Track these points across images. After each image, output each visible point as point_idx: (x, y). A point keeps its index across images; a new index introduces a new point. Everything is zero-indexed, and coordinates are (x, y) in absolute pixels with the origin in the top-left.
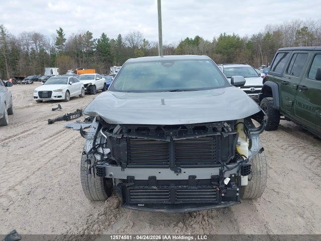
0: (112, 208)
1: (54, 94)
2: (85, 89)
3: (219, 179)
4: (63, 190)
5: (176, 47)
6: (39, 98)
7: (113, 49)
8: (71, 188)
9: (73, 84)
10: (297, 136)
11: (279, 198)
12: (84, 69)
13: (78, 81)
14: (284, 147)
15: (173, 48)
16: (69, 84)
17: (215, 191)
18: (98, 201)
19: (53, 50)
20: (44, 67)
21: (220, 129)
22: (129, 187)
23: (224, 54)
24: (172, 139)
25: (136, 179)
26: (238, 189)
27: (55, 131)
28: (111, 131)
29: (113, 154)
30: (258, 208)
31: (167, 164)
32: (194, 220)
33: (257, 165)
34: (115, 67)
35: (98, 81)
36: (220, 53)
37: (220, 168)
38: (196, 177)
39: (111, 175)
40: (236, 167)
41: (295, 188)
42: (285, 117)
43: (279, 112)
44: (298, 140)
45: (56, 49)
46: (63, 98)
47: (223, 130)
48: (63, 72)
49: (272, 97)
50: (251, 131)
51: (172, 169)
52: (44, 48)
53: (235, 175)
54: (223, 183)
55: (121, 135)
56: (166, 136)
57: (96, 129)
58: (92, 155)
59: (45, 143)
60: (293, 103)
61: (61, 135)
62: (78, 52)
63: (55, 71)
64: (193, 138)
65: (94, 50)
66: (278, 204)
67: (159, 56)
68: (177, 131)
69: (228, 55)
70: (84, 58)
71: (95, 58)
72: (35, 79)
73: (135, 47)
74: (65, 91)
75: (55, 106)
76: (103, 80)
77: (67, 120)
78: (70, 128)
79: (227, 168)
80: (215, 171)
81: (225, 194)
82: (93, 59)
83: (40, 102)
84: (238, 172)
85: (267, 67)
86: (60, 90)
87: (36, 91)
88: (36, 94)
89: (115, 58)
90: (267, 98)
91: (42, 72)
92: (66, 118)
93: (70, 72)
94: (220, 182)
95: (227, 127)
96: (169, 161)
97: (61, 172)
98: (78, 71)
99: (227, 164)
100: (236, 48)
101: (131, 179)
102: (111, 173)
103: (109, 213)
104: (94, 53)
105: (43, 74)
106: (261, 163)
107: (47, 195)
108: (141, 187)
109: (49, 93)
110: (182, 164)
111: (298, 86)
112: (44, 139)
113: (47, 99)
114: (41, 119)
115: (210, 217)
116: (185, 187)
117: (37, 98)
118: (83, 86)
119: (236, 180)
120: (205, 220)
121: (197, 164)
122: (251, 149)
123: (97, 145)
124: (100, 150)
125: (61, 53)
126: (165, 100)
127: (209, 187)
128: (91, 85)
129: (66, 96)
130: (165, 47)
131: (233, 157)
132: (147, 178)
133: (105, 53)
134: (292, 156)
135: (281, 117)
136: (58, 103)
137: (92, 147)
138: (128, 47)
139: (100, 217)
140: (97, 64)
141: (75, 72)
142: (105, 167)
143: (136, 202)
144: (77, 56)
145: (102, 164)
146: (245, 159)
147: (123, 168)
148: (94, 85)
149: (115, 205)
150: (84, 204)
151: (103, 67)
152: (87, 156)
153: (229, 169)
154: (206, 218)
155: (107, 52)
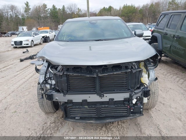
0: (59, 118)
1: (24, 43)
2: (43, 39)
3: (129, 100)
4: (28, 106)
5: (97, 13)
6: (14, 46)
7: (59, 14)
8: (33, 104)
9: (35, 36)
10: (172, 66)
11: (165, 107)
12: (42, 27)
13: (39, 35)
14: (164, 74)
15: (96, 13)
16: (33, 36)
17: (126, 108)
18: (50, 113)
19: (23, 16)
20: (18, 26)
21: (130, 67)
22: (69, 107)
23: (126, 17)
24: (97, 75)
25: (73, 102)
26: (142, 107)
27: (24, 66)
28: (56, 69)
29: (57, 85)
30: (153, 115)
31: (95, 92)
32: (112, 125)
33: (152, 89)
34: (61, 25)
35: (51, 34)
36: (124, 16)
37: (130, 93)
38: (113, 99)
39: (56, 99)
40: (140, 92)
41: (174, 100)
42: (165, 55)
43: (162, 52)
44: (173, 69)
45: (25, 15)
46: (30, 45)
47: (132, 68)
48: (30, 29)
49: (157, 42)
50: (149, 67)
51: (98, 95)
52: (18, 14)
53: (140, 97)
54: (132, 103)
55: (62, 72)
56: (94, 72)
57: (46, 67)
58: (44, 85)
59: (18, 74)
60: (171, 46)
61: (27, 69)
62: (38, 16)
63: (25, 28)
64: (112, 74)
65: (48, 15)
66: (165, 111)
67: (87, 17)
68: (101, 69)
69: (128, 18)
70: (43, 20)
71: (49, 20)
72: (13, 33)
73: (73, 13)
74: (30, 41)
75: (25, 50)
76: (54, 33)
77: (32, 59)
78: (33, 64)
79: (135, 92)
80: (127, 95)
81: (133, 110)
82: (48, 21)
83: (16, 48)
84: (141, 95)
85: (151, 24)
86: (28, 40)
87: (12, 41)
88: (13, 43)
89: (61, 20)
90: (154, 43)
91: (17, 29)
92: (31, 58)
93: (34, 29)
94: (130, 102)
95: (135, 65)
96: (95, 89)
97: (27, 93)
98: (39, 28)
99: (135, 90)
100: (133, 13)
101: (70, 102)
102: (57, 98)
103: (57, 121)
104: (48, 17)
105: (18, 30)
106: (155, 87)
107: (17, 109)
108: (77, 107)
109: (21, 42)
110: (104, 91)
111: (174, 36)
112: (17, 72)
113: (20, 46)
114: (15, 59)
115: (122, 122)
116: (106, 106)
117: (13, 45)
118: (41, 37)
119: (140, 100)
120: (119, 125)
121: (114, 91)
122: (149, 79)
123: (47, 78)
124: (49, 81)
125: (28, 18)
126: (92, 47)
127: (122, 105)
128: (46, 37)
129: (31, 44)
130: (91, 13)
131: (138, 86)
132: (81, 101)
133: (55, 17)
134: (170, 80)
135: (163, 55)
136: (26, 49)
137: (44, 79)
138: (69, 13)
139: (51, 125)
140: (50, 24)
141: (37, 29)
142: (52, 94)
143: (74, 117)
144: (38, 19)
145: (50, 92)
146: (146, 86)
147: (65, 95)
148: (49, 37)
149: (61, 116)
150: (41, 116)
151: (54, 25)
152: (41, 85)
153: (136, 93)
154: (120, 123)
155: (56, 16)
